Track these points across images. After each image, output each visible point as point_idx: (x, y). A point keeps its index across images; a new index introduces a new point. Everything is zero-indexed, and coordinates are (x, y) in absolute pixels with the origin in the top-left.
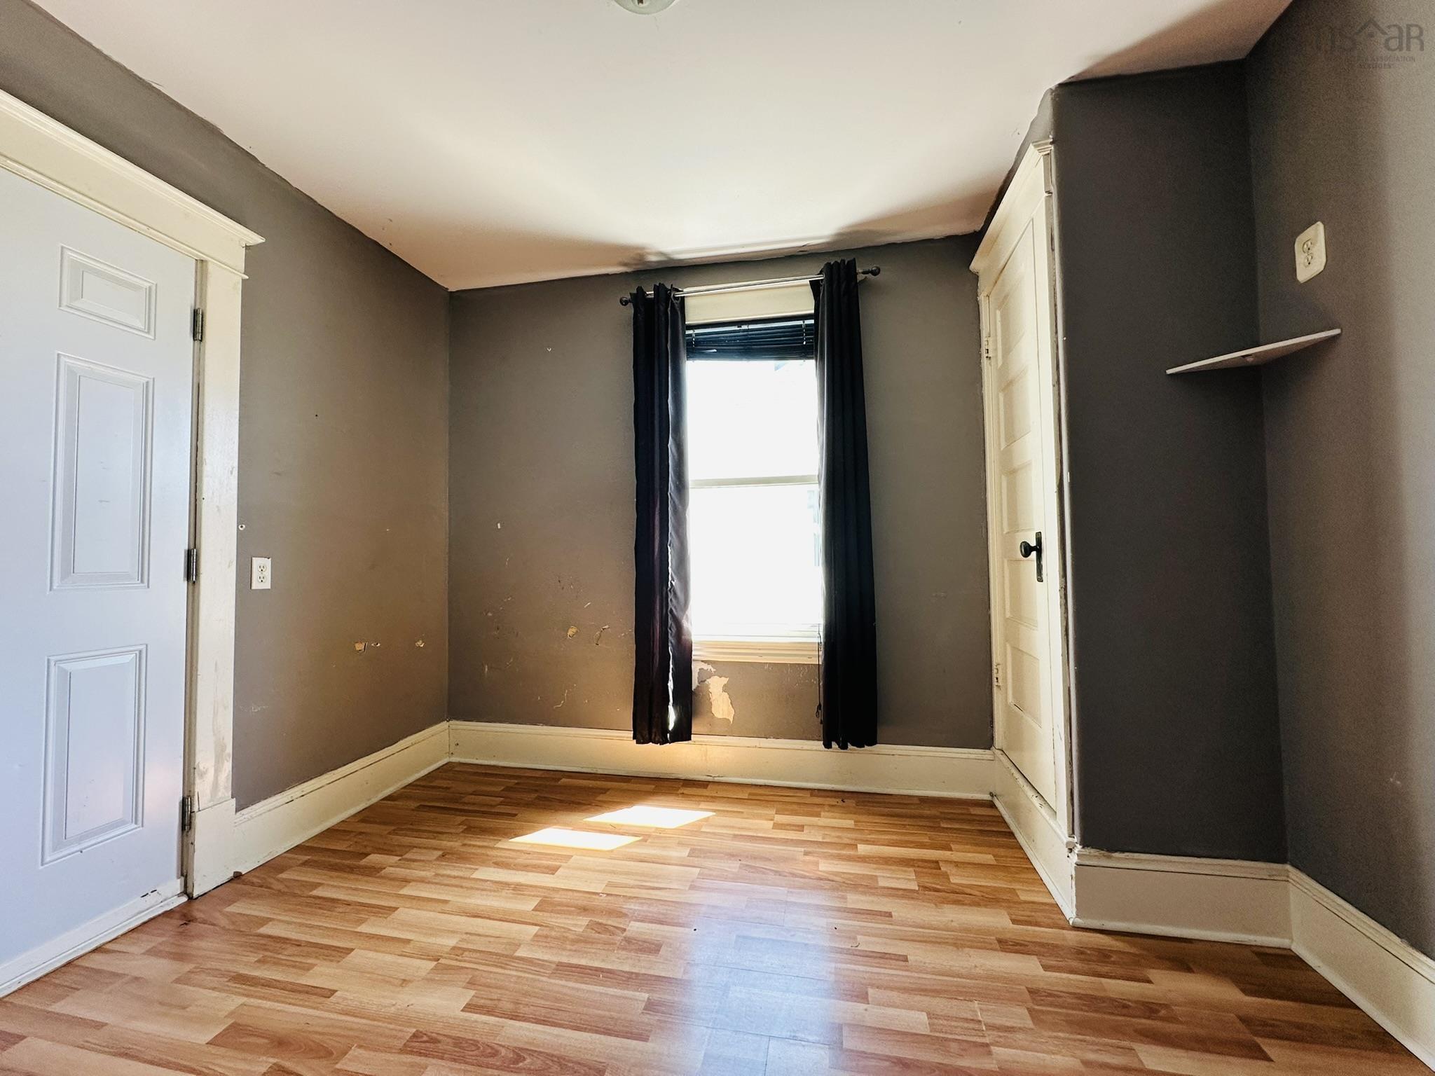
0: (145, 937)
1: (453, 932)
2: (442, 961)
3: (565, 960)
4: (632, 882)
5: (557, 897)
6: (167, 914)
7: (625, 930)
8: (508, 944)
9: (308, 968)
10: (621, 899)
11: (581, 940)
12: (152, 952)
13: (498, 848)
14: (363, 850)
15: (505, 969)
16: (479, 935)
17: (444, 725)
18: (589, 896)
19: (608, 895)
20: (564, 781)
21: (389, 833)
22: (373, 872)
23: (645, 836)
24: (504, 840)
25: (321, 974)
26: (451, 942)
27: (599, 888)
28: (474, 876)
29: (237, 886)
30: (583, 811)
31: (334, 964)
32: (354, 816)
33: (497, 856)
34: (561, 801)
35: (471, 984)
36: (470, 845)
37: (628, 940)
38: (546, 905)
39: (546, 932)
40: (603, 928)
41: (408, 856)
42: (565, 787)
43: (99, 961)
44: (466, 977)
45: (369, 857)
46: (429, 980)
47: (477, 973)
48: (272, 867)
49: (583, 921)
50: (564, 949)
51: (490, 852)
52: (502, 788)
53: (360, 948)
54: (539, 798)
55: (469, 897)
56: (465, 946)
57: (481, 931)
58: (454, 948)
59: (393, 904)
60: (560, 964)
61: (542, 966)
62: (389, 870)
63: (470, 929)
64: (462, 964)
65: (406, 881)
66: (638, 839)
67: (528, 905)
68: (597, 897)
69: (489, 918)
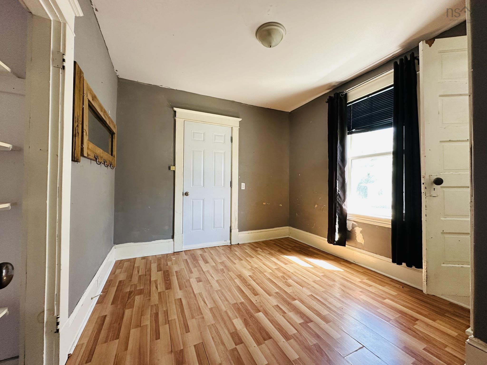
0: (223, 247)
1: (258, 265)
2: (253, 268)
3: (271, 278)
4: (300, 273)
5: (281, 269)
6: (227, 245)
7: (287, 280)
8: (264, 271)
9: (236, 260)
10: (293, 275)
11: (278, 277)
12: (223, 249)
13: (280, 256)
14: (258, 247)
15: (260, 274)
16: (262, 268)
17: (288, 227)
18: (288, 271)
19: (292, 273)
20: (311, 249)
21: (265, 246)
22: (256, 251)
23: (315, 267)
24: (283, 255)
25: (237, 261)
26: (256, 266)
27: (291, 271)
28: (271, 259)
29: (238, 245)
30: (307, 256)
31: (239, 261)
32: (262, 241)
33: (278, 257)
34: (304, 253)
35: (253, 273)
36: (276, 254)
37: (286, 282)
38: (278, 269)
39: (273, 273)
40: (284, 277)
41: (264, 251)
42: (310, 251)
43: (217, 248)
44: (253, 272)
45: (258, 249)
46: (248, 269)
47: (256, 272)
48: (244, 244)
49: (282, 274)
50: (273, 277)
51: (279, 256)
52: (294, 246)
53: (244, 261)
54: (300, 250)
55: (266, 261)
56: (258, 268)
57: (262, 267)
58: (256, 267)
59: (254, 257)
60: (269, 278)
61: (266, 277)
62: (259, 252)
63: (261, 266)
64: (255, 270)
65: (259, 254)
66: (313, 267)
67: (274, 267)
68: (289, 272)
69: (266, 266)
